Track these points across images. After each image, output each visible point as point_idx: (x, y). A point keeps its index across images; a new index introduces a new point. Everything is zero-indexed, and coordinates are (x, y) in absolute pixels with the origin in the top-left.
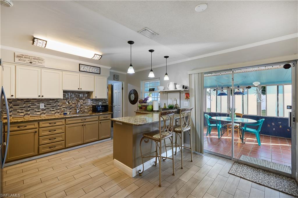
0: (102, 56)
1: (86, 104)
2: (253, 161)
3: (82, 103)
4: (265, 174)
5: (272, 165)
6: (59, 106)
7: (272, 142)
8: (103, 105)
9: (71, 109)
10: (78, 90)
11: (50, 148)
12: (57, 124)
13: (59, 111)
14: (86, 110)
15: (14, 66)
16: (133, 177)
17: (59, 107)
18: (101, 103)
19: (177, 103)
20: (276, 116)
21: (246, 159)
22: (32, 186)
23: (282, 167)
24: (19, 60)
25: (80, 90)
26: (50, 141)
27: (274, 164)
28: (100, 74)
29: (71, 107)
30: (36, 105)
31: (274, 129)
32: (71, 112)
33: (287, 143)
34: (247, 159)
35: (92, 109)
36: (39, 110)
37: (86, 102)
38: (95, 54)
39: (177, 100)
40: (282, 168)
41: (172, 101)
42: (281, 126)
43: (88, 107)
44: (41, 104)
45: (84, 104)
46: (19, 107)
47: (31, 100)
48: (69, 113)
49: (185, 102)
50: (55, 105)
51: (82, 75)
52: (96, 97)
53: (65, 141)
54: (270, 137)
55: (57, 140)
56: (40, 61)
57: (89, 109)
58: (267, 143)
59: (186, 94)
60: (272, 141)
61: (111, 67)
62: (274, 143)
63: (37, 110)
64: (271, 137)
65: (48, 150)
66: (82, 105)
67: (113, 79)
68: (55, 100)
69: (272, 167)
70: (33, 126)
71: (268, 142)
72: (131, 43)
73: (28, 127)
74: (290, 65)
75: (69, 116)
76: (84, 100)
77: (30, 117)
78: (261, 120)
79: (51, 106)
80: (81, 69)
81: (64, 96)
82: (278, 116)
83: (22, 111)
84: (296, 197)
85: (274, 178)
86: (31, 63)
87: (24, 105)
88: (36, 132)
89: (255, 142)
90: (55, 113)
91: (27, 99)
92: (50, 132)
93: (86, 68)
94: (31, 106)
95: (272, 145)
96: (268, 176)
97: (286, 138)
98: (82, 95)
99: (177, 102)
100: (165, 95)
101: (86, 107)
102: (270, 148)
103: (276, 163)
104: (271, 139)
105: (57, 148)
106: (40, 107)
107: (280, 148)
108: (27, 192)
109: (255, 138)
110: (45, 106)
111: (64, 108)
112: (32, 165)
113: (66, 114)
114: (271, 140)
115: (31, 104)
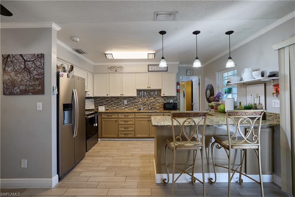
0: (155, 54)
1: (157, 101)
3: (154, 101)
6: (136, 102)
8: (175, 102)
9: (145, 105)
10: (147, 88)
11: (125, 135)
12: (129, 117)
13: (136, 107)
14: (157, 107)
15: (108, 75)
16: (156, 183)
17: (136, 104)
18: (172, 100)
19: (261, 103)
22: (94, 156)
24: (110, 70)
25: (150, 88)
26: (124, 129)
28: (167, 71)
29: (145, 103)
30: (122, 101)
32: (145, 108)
35: (162, 106)
36: (124, 105)
37: (157, 99)
38: (148, 54)
39: (261, 98)
41: (253, 98)
43: (159, 104)
44: (125, 101)
45: (155, 101)
46: (113, 102)
47: (120, 98)
48: (142, 108)
49: (274, 101)
50: (134, 101)
51: (151, 74)
52: (164, 95)
53: (135, 132)
55: (129, 129)
56: (121, 69)
57: (161, 106)
59: (275, 86)
61: (179, 62)
63: (123, 105)
65: (124, 136)
66: (154, 102)
67: (186, 74)
68: (134, 98)
70: (115, 117)
72: (163, 33)
73: (112, 117)
75: (142, 111)
76: (155, 98)
77: (111, 110)
79: (131, 102)
80: (150, 70)
81: (138, 94)
83: (115, 105)
86: (116, 71)
87: (116, 101)
88: (116, 121)
90: (134, 108)
91: (118, 97)
92: (124, 123)
93: (154, 67)
94: (120, 102)
98: (153, 93)
99: (260, 100)
100: (243, 89)
101: (157, 104)
105: (129, 136)
106: (124, 103)
108: (95, 159)
110: (127, 102)
111: (140, 104)
112: (110, 144)
113: (141, 109)
115: (119, 101)
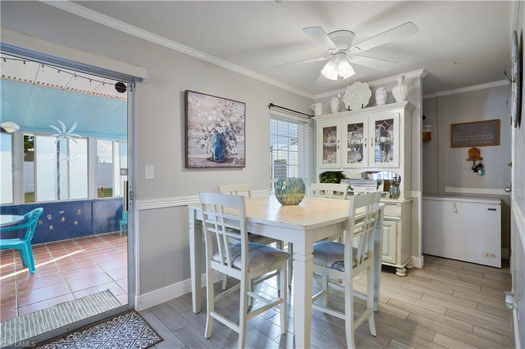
2: (36, 322)
4: (87, 338)
5: (81, 305)
7: (55, 256)
20: (54, 200)
21: (15, 329)
23: (98, 300)
27: (82, 301)
31: (51, 226)
33: (79, 247)
34: (18, 328)
40: (100, 301)
42: (63, 219)
54: (44, 246)
58: (47, 261)
60: (53, 254)
62: (58, 256)
64: (48, 245)
69: (83, 309)
71: (46, 258)
74: (125, 86)
78: (32, 212)
82: (59, 199)
84: (156, 343)
85: (106, 334)
89: (18, 270)
95: (58, 262)
96: (95, 337)
97: (72, 239)
102: (57, 270)
103: (84, 297)
104: (48, 250)
107: (74, 261)
109: (13, 261)
114: (50, 253)
